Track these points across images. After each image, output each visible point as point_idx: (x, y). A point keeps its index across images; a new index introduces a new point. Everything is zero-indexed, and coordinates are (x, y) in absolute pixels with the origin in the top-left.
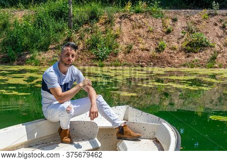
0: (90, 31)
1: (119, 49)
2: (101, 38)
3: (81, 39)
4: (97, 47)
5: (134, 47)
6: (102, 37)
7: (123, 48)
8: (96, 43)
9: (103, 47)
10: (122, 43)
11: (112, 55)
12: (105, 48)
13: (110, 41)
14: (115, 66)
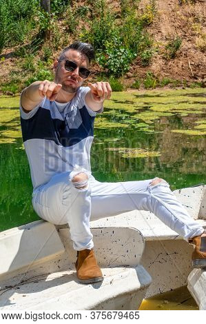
0: (89, 14)
1: (153, 50)
2: (113, 27)
3: (69, 31)
4: (104, 48)
5: (185, 45)
6: (114, 25)
7: (162, 49)
8: (102, 39)
9: (118, 48)
10: (157, 38)
11: (137, 64)
12: (122, 50)
13: (133, 34)
14: (146, 88)
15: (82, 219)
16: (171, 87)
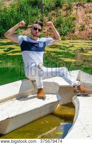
0: (56, 15)
1: (76, 28)
2: (63, 20)
3: (50, 20)
4: (60, 26)
5: (86, 26)
6: (64, 19)
7: (79, 27)
8: (60, 23)
9: (65, 26)
10: (77, 24)
11: (70, 32)
12: (66, 27)
13: (70, 22)
14: (73, 40)
15: (40, 79)
16: (81, 40)
